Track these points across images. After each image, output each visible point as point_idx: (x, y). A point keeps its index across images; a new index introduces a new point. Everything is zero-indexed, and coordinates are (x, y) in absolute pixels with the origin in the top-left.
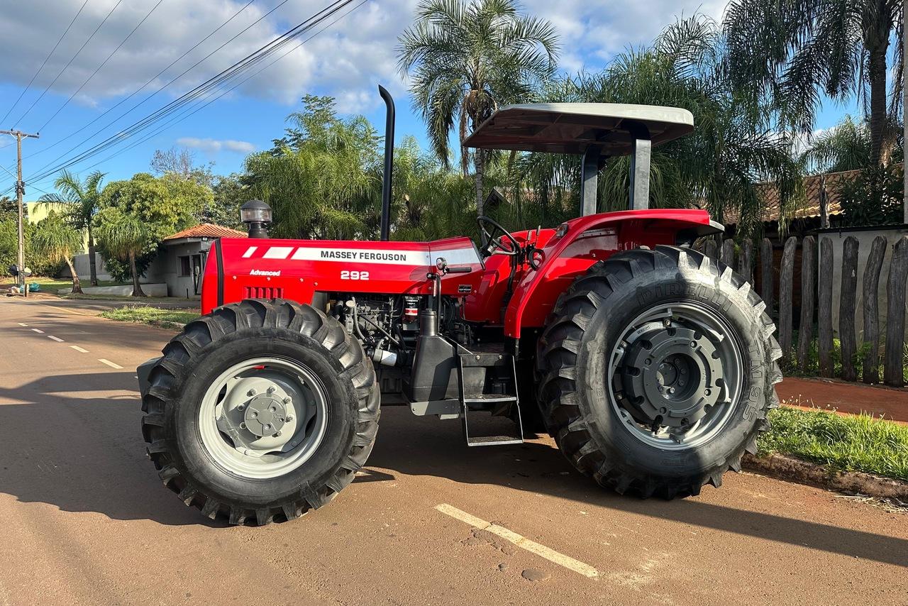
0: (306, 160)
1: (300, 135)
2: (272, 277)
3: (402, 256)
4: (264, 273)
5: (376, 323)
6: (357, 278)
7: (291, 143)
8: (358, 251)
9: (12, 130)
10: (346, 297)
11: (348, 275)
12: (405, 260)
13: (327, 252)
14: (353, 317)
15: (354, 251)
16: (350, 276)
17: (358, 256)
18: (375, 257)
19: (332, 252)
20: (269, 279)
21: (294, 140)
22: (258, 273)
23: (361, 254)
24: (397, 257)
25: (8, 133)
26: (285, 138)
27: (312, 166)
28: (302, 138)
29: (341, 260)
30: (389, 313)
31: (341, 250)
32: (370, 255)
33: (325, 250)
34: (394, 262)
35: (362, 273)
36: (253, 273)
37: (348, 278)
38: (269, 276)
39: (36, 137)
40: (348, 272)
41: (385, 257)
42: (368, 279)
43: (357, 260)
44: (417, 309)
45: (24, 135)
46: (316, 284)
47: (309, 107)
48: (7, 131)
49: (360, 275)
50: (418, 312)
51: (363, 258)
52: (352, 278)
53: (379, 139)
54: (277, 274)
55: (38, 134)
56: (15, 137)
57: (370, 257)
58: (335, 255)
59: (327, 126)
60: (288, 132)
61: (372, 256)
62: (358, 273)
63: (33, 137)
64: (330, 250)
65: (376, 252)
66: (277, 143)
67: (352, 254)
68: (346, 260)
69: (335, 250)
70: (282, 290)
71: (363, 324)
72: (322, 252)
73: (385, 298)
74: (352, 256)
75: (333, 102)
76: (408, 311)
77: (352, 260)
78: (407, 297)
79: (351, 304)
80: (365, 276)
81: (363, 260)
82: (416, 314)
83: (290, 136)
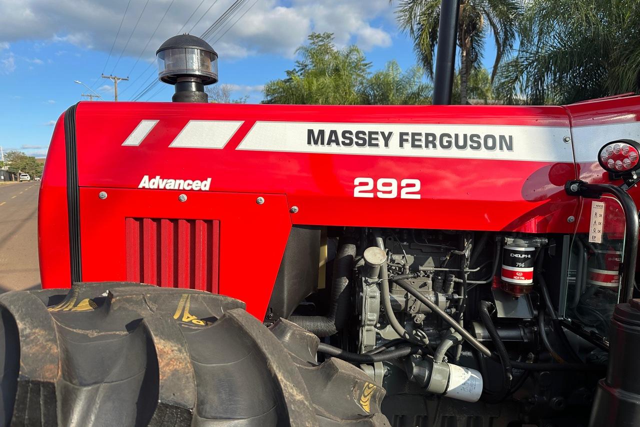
0: (310, 84)
1: (306, 66)
2: (190, 193)
3: (502, 138)
4: (172, 184)
5: (430, 298)
6: (394, 195)
7: (299, 73)
8: (396, 129)
9: (111, 75)
10: (365, 240)
11: (370, 187)
12: (510, 148)
13: (322, 132)
14: (380, 286)
15: (386, 128)
16: (375, 190)
17: (395, 140)
18: (437, 142)
19: (333, 132)
20: (184, 198)
21: (302, 69)
22: (158, 183)
23: (402, 134)
24: (490, 142)
25: (109, 78)
26: (295, 70)
27: (314, 88)
28: (307, 68)
29: (354, 150)
30: (460, 275)
31: (354, 127)
32: (423, 139)
33: (316, 127)
34: (483, 154)
35: (404, 182)
36: (146, 183)
37: (371, 195)
38: (184, 191)
39: (126, 80)
40: (370, 181)
41: (461, 143)
42: (418, 197)
43: (394, 150)
44: (531, 269)
45: (119, 79)
46: (295, 208)
47: (314, 43)
48: (108, 76)
49: (400, 188)
50: (534, 276)
51: (408, 145)
52: (380, 195)
53: (368, 66)
54: (205, 185)
55: (128, 77)
56: (113, 81)
57: (423, 144)
58: (341, 139)
59: (327, 57)
60: (297, 64)
61: (430, 140)
62: (394, 182)
63: (125, 80)
64: (328, 127)
65: (437, 129)
66: (289, 73)
67: (380, 137)
68: (367, 151)
69: (340, 128)
70: (216, 224)
71: (401, 299)
72: (311, 132)
73: (454, 239)
74: (381, 141)
75: (332, 37)
76: (512, 274)
77: (380, 151)
78: (510, 240)
79: (375, 255)
80: (412, 190)
81: (408, 151)
82: (530, 281)
83: (299, 67)
